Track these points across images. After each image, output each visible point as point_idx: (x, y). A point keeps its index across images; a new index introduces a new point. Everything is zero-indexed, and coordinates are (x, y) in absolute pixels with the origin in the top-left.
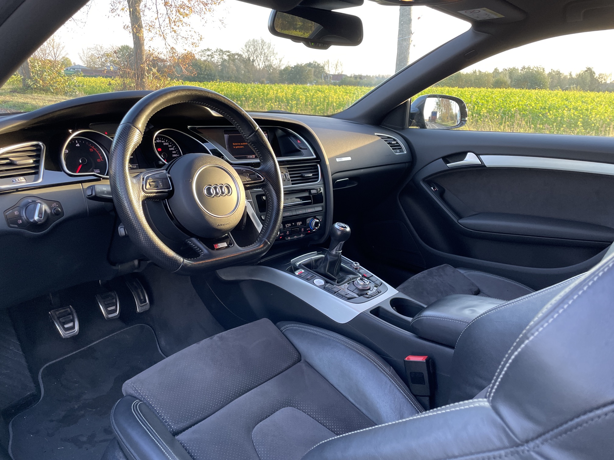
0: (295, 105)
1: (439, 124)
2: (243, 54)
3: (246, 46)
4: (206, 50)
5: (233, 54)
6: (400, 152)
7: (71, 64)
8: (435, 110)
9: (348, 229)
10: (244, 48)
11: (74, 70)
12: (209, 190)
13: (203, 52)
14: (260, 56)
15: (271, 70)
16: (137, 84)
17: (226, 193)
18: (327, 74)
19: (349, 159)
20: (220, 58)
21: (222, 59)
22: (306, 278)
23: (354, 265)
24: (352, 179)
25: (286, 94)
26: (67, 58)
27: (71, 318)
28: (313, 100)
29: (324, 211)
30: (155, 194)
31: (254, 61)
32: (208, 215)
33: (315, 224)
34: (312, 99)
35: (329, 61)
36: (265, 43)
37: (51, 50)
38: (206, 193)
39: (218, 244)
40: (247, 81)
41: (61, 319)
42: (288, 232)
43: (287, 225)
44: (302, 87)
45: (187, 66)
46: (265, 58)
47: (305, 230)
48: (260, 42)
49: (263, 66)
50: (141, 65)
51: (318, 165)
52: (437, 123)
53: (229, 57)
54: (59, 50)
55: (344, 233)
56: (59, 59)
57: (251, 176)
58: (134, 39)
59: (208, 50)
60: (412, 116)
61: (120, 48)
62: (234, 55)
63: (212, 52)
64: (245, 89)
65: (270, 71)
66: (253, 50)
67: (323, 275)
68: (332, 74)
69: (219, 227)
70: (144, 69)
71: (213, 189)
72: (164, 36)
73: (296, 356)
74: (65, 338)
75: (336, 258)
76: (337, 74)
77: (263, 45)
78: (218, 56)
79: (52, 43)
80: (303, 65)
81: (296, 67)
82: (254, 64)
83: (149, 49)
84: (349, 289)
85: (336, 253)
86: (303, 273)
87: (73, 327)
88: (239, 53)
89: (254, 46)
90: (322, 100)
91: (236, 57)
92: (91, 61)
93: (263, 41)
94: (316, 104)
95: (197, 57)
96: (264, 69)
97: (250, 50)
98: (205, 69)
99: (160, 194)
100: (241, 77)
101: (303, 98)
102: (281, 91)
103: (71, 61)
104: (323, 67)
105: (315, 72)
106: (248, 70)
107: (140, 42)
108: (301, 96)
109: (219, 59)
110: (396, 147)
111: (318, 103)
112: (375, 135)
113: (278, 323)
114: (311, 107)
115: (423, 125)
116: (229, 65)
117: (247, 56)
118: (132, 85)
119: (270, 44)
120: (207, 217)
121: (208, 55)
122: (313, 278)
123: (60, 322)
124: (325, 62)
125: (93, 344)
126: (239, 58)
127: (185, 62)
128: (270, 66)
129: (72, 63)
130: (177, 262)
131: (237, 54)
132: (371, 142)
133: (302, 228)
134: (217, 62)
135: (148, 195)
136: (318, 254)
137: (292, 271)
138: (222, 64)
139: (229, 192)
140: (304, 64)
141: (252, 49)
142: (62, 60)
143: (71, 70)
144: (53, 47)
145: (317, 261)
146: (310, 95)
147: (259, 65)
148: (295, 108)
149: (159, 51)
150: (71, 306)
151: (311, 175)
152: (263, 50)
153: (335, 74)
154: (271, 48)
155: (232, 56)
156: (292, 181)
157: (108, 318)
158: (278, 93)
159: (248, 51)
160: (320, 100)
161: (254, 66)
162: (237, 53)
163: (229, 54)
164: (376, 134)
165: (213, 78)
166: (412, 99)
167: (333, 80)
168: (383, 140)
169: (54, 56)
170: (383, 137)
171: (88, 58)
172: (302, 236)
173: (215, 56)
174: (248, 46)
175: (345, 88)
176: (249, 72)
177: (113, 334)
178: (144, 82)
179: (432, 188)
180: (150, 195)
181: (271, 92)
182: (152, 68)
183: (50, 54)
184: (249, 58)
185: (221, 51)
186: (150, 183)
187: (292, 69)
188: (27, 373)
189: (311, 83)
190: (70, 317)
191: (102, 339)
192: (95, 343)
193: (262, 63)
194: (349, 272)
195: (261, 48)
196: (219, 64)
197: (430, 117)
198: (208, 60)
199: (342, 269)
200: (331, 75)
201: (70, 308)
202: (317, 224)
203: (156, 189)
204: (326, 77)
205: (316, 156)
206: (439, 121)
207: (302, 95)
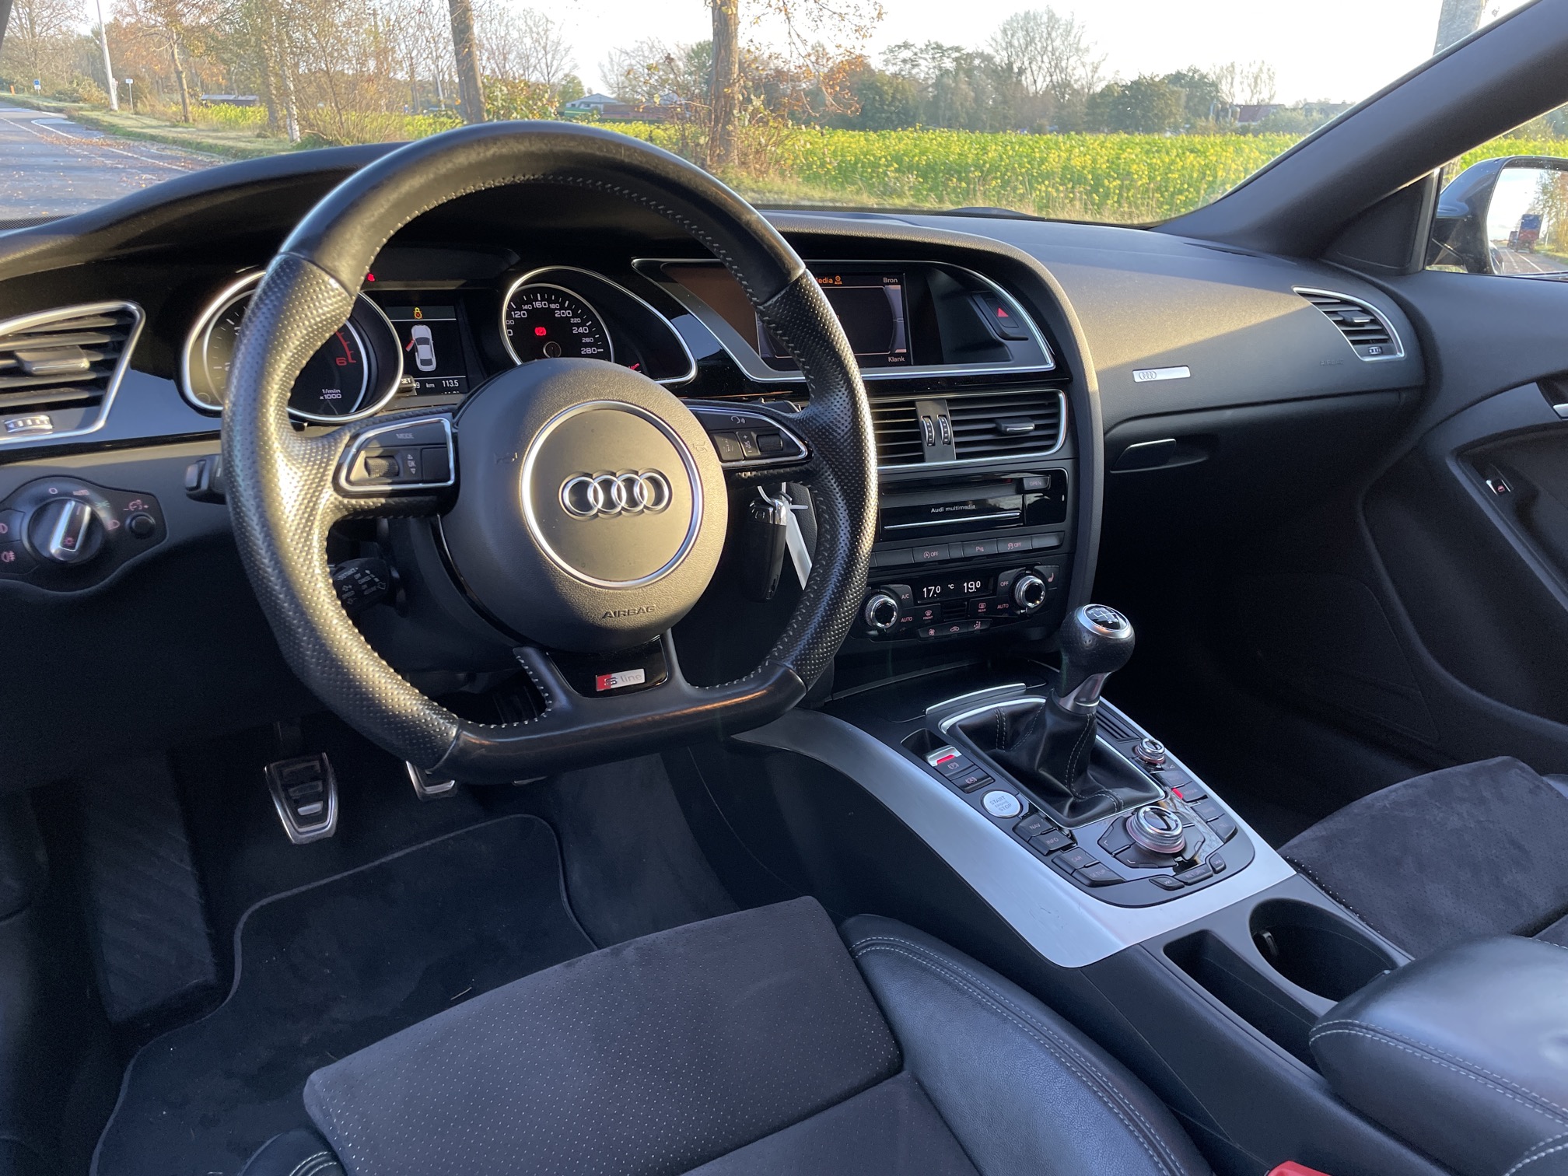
0: (1117, 191)
1: (1547, 256)
2: (995, 54)
3: (1005, 32)
4: (899, 47)
5: (968, 54)
6: (1382, 353)
7: (581, 91)
8: (1533, 209)
9: (1126, 632)
10: (999, 36)
11: (589, 106)
12: (580, 490)
13: (892, 51)
14: (1039, 59)
15: (1067, 96)
16: (713, 140)
17: (645, 502)
18: (1224, 103)
19: (1184, 373)
20: (934, 67)
21: (940, 68)
22: (960, 782)
23: (1144, 749)
24: (1188, 440)
25: (1094, 161)
26: (575, 78)
27: (320, 788)
28: (1170, 175)
29: (1066, 548)
30: (383, 500)
31: (1021, 71)
32: (567, 580)
33: (1027, 592)
34: (1166, 174)
35: (1235, 65)
36: (1057, 21)
37: (540, 56)
38: (567, 502)
39: (613, 675)
40: (997, 125)
41: (291, 790)
42: (928, 613)
43: (929, 591)
44: (1144, 141)
45: (838, 89)
46: (1053, 64)
47: (990, 607)
48: (1045, 19)
49: (1045, 85)
50: (726, 90)
51: (1062, 396)
52: (1538, 252)
53: (959, 64)
54: (558, 57)
55: (1107, 649)
56: (556, 81)
57: (761, 440)
58: (714, 21)
59: (906, 46)
60: (1441, 229)
61: (693, 50)
62: (970, 57)
63: (915, 50)
64: (984, 148)
65: (1064, 97)
66: (1022, 41)
67: (1025, 778)
68: (1239, 103)
69: (610, 622)
70: (733, 98)
71: (595, 491)
72: (786, 10)
73: (885, 1053)
74: (295, 845)
75: (1073, 725)
76: (1255, 102)
77: (1052, 28)
78: (930, 61)
79: (544, 39)
80: (1157, 79)
81: (1136, 85)
82: (1021, 80)
83: (747, 48)
84: (1105, 843)
85: (1076, 707)
86: (956, 759)
87: (322, 817)
88: (986, 53)
89: (1027, 31)
90: (1195, 175)
91: (977, 62)
92: (626, 84)
93: (1053, 15)
94: (1178, 186)
95: (876, 63)
96: (1046, 93)
97: (1016, 43)
98: (894, 97)
99: (404, 500)
100: (984, 117)
101: (1141, 173)
102: (1081, 152)
103: (583, 84)
104: (1214, 85)
105: (1189, 98)
106: (1004, 96)
107: (728, 29)
108: (1135, 166)
109: (932, 70)
110: (1369, 334)
111: (1182, 184)
112: (1292, 293)
113: (851, 921)
114: (1162, 196)
115: (1479, 263)
116: (957, 84)
117: (1006, 59)
118: (702, 141)
119: (1071, 24)
120: (565, 589)
121: (904, 61)
122: (985, 783)
123: (288, 798)
124: (1222, 69)
125: (390, 858)
126: (982, 65)
127: (834, 79)
128: (1067, 84)
129: (586, 90)
130: (431, 741)
131: (981, 55)
132: (1274, 315)
133: (982, 601)
134: (926, 79)
135: (354, 501)
136: (1029, 693)
137: (920, 747)
138: (938, 84)
139: (658, 499)
140: (1161, 77)
141: (1019, 40)
142: (564, 83)
143: (582, 107)
144: (544, 48)
145: (1017, 716)
146: (1162, 161)
147: (1035, 81)
148: (1113, 198)
149: (773, 50)
150: (325, 755)
151: (1031, 427)
152: (1049, 42)
153: (1249, 103)
154: (1073, 35)
155: (965, 60)
156: (958, 445)
157: (425, 796)
158: (1073, 156)
159: (1010, 44)
160: (1191, 177)
161: (1022, 85)
162: (980, 51)
163: (957, 54)
164: (1296, 289)
165: (910, 120)
166: (1446, 170)
167: (1240, 121)
168: (1321, 310)
169: (545, 71)
170: (1320, 301)
171: (621, 75)
172: (978, 627)
173: (921, 61)
174: (1009, 33)
175: (1271, 140)
176: (1005, 102)
177: (446, 837)
178: (729, 133)
179: (1489, 483)
180: (362, 502)
181: (1052, 155)
182: (752, 97)
183: (538, 66)
184: (1010, 65)
185: (939, 47)
186: (370, 462)
187: (1123, 91)
188: (198, 923)
189: (1176, 130)
190: (317, 786)
191: (414, 848)
192: (396, 855)
193: (1045, 77)
194: (1122, 776)
195: (1045, 35)
196: (930, 82)
197: (1513, 234)
198: (903, 73)
199: (1100, 758)
200: (1237, 106)
201: (322, 760)
202: (1033, 592)
203: (389, 484)
204: (1222, 114)
205: (1057, 363)
206: (1547, 246)
207: (1138, 164)
